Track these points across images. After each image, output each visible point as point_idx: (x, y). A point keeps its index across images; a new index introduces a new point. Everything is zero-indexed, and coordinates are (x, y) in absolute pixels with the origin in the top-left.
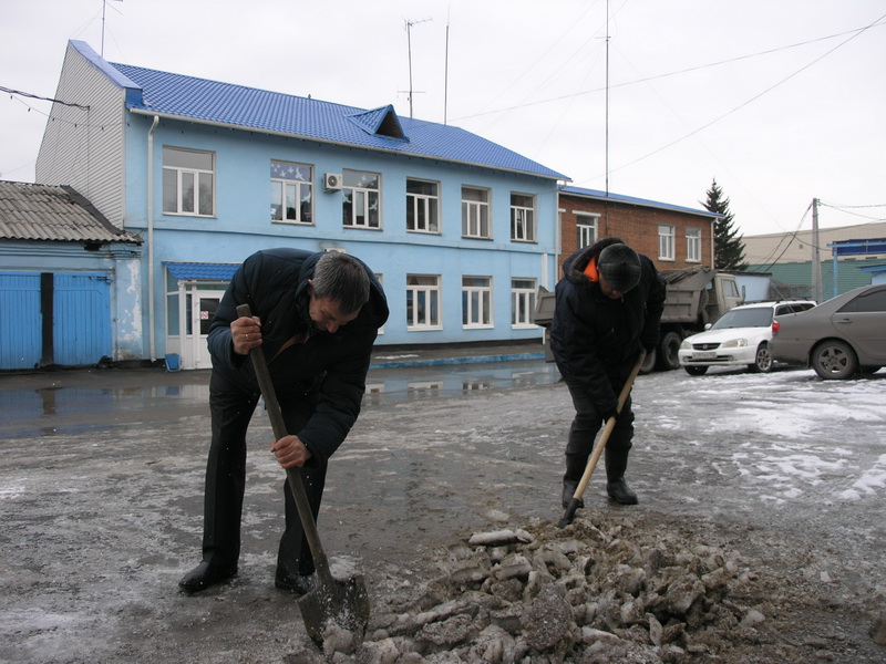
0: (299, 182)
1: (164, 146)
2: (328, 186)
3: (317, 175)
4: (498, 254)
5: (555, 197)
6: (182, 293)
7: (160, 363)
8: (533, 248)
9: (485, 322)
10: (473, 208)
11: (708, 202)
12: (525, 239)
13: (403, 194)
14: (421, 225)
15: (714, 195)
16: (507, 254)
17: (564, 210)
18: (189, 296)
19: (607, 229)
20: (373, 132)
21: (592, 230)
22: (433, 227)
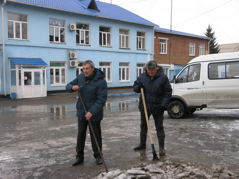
0: (60, 27)
1: (8, 12)
2: (71, 29)
3: (66, 25)
4: (132, 54)
5: (153, 33)
6: (17, 70)
7: (8, 96)
8: (145, 52)
9: (127, 80)
10: (123, 37)
11: (207, 33)
12: (142, 49)
13: (98, 32)
14: (104, 44)
15: (209, 30)
16: (135, 54)
17: (155, 37)
18: (20, 71)
19: (170, 44)
20: (86, 8)
21: (165, 45)
22: (109, 44)
